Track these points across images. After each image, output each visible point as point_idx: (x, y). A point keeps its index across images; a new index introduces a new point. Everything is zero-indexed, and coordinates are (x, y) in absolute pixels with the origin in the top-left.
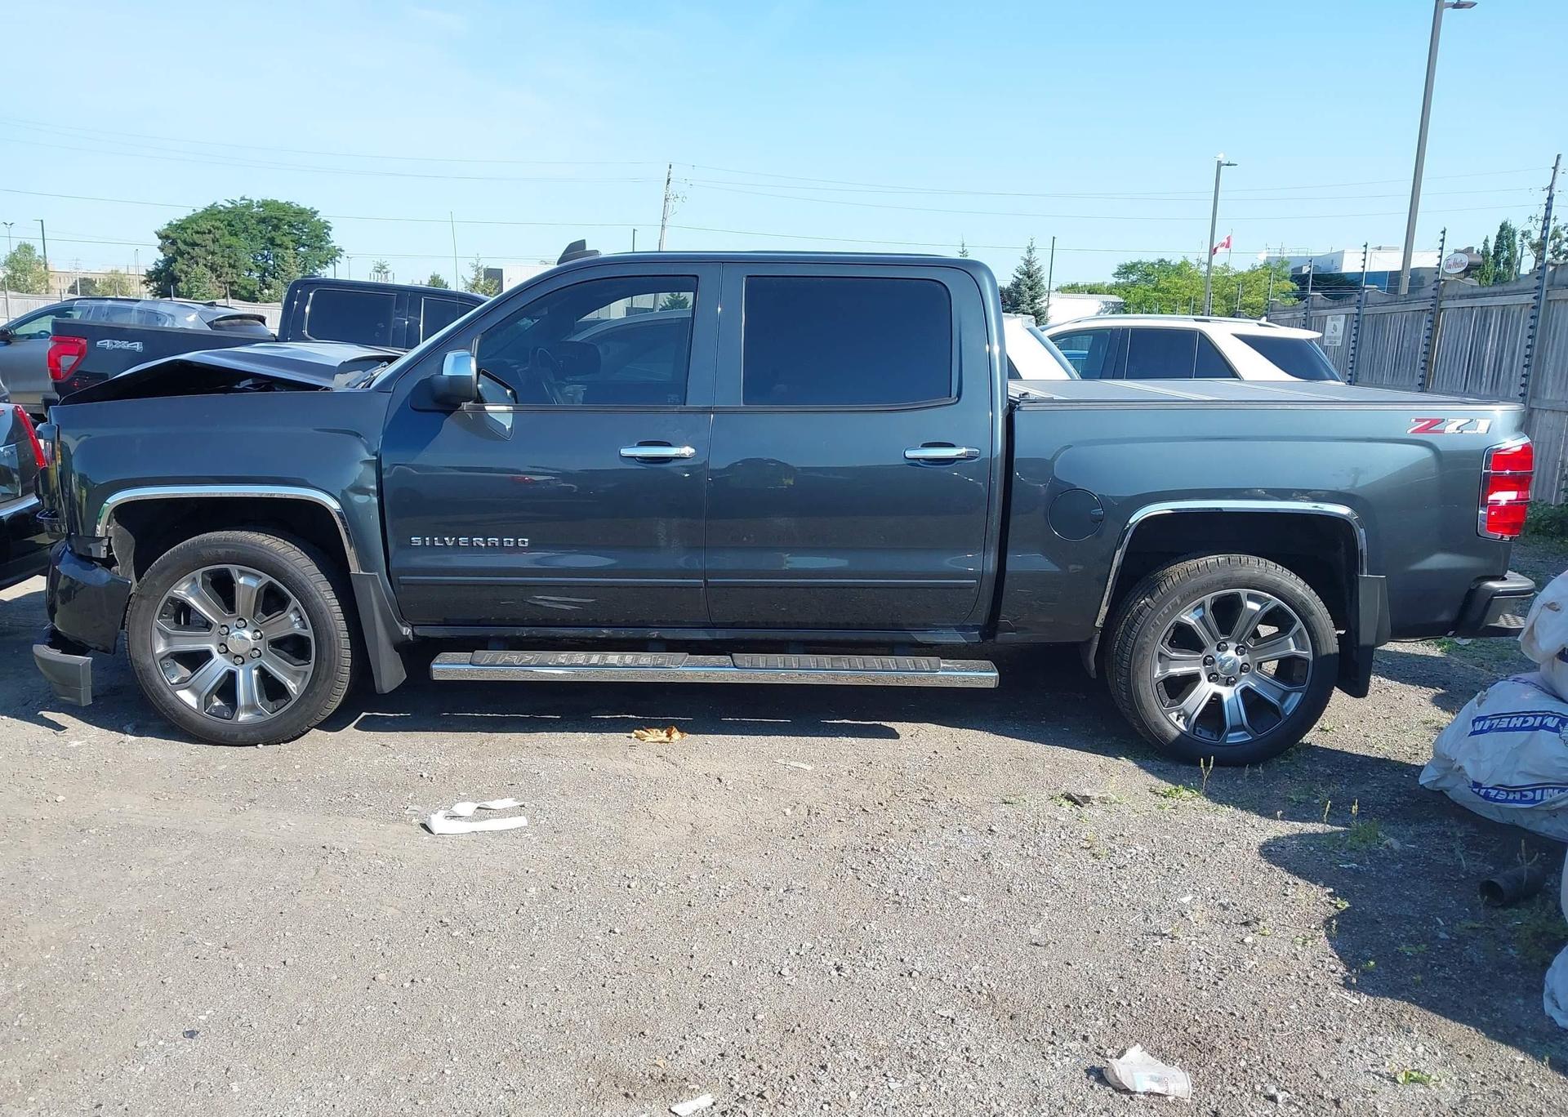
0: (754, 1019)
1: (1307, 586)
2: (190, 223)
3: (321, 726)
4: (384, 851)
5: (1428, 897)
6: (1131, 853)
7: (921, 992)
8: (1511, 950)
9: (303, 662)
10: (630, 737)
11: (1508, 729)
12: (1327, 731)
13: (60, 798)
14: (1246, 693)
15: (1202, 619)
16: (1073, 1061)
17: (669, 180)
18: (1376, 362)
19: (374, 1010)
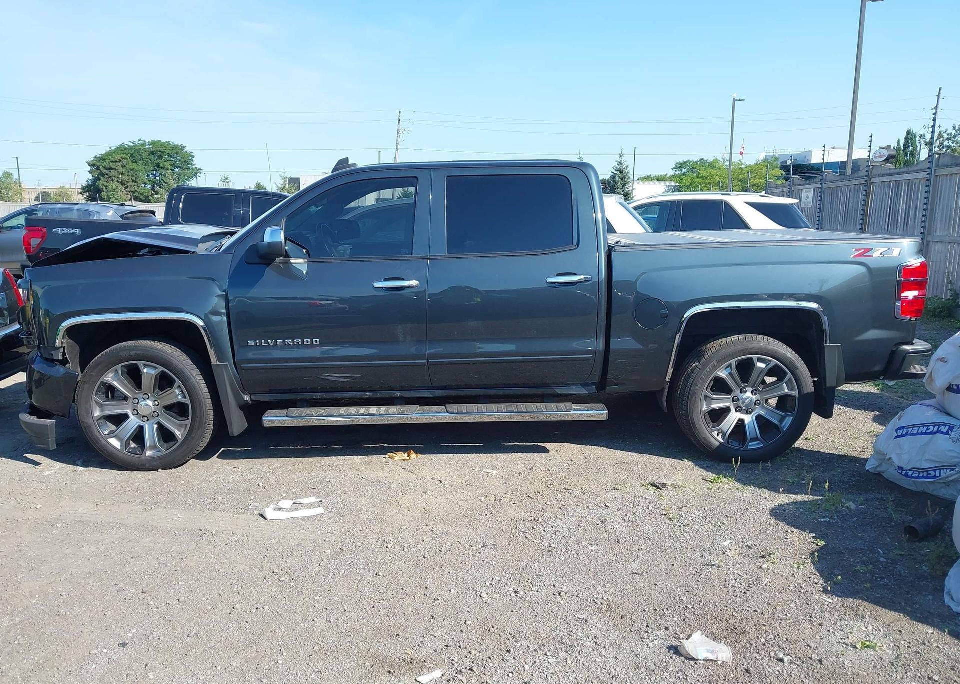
0: (465, 624)
1: (793, 352)
2: (107, 156)
3: (197, 457)
4: (238, 531)
5: (873, 537)
6: (692, 517)
7: (567, 605)
8: (924, 567)
9: (184, 419)
10: (386, 458)
11: (918, 434)
12: (809, 440)
13: (39, 506)
14: (759, 418)
15: (731, 374)
16: (660, 642)
17: (400, 120)
18: (833, 216)
19: (234, 626)
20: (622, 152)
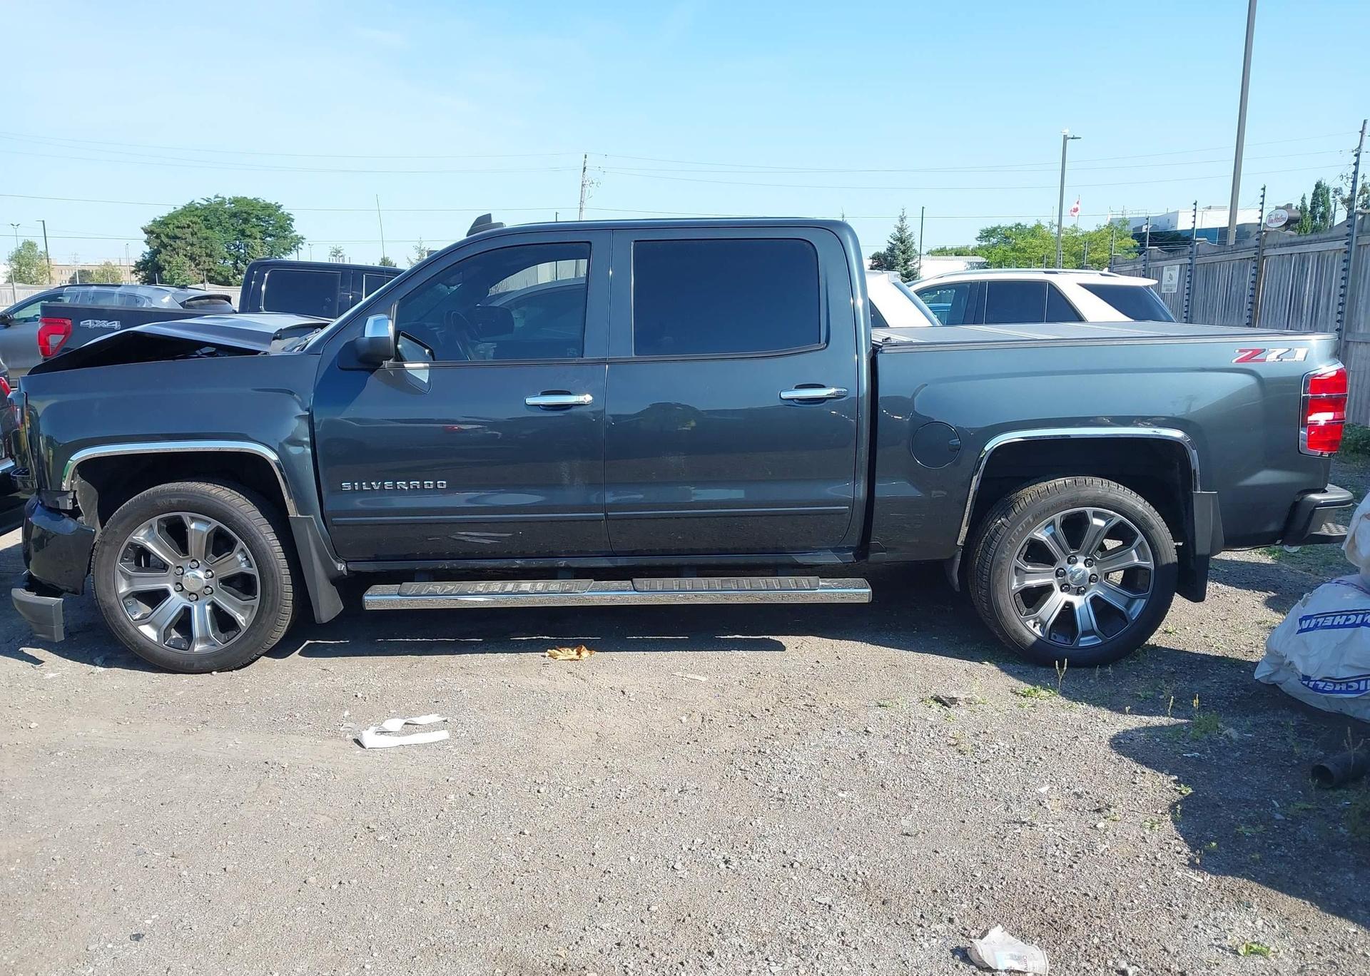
0: (648, 910)
1: (1146, 503)
2: (171, 219)
3: (268, 654)
4: (320, 764)
5: (1264, 782)
6: (993, 749)
7: (802, 882)
8: (1341, 829)
9: (250, 597)
10: (544, 656)
11: (1333, 626)
12: (1171, 633)
13: (34, 725)
14: (1095, 601)
15: (1053, 535)
16: (940, 942)
17: (585, 168)
18: (1208, 305)
19: (304, 910)
20: (903, 212)
